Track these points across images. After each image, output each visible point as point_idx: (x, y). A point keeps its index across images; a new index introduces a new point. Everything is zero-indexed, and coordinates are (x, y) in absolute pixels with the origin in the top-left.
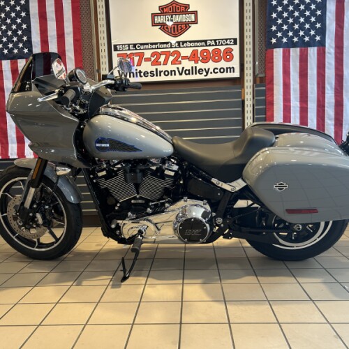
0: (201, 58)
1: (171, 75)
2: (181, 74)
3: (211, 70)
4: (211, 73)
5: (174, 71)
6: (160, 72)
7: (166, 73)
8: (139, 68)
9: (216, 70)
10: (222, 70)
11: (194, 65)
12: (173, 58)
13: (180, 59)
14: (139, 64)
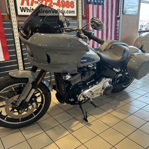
0: (61, 5)
1: (49, 13)
2: (53, 13)
3: (66, 12)
4: (66, 13)
5: (50, 11)
6: (44, 11)
7: (47, 12)
8: (32, 7)
9: (68, 12)
10: (70, 12)
11: (59, 8)
12: (49, 3)
13: (52, 4)
14: (32, 5)
